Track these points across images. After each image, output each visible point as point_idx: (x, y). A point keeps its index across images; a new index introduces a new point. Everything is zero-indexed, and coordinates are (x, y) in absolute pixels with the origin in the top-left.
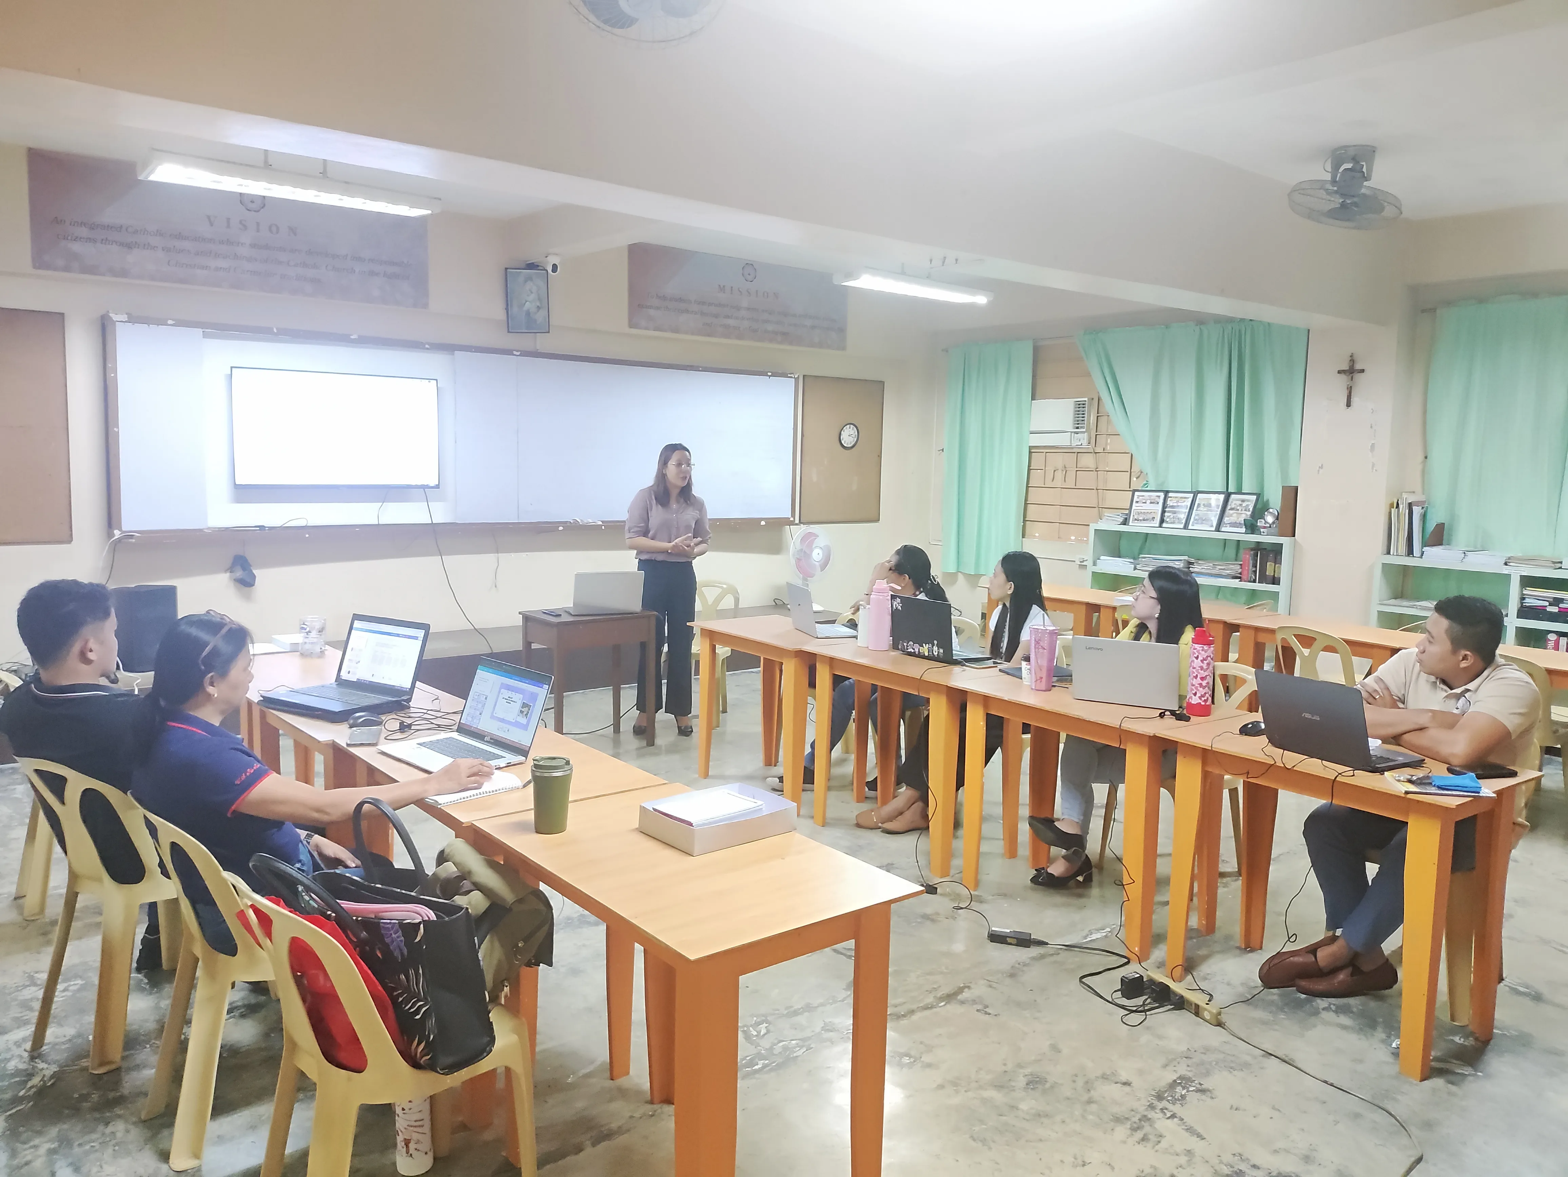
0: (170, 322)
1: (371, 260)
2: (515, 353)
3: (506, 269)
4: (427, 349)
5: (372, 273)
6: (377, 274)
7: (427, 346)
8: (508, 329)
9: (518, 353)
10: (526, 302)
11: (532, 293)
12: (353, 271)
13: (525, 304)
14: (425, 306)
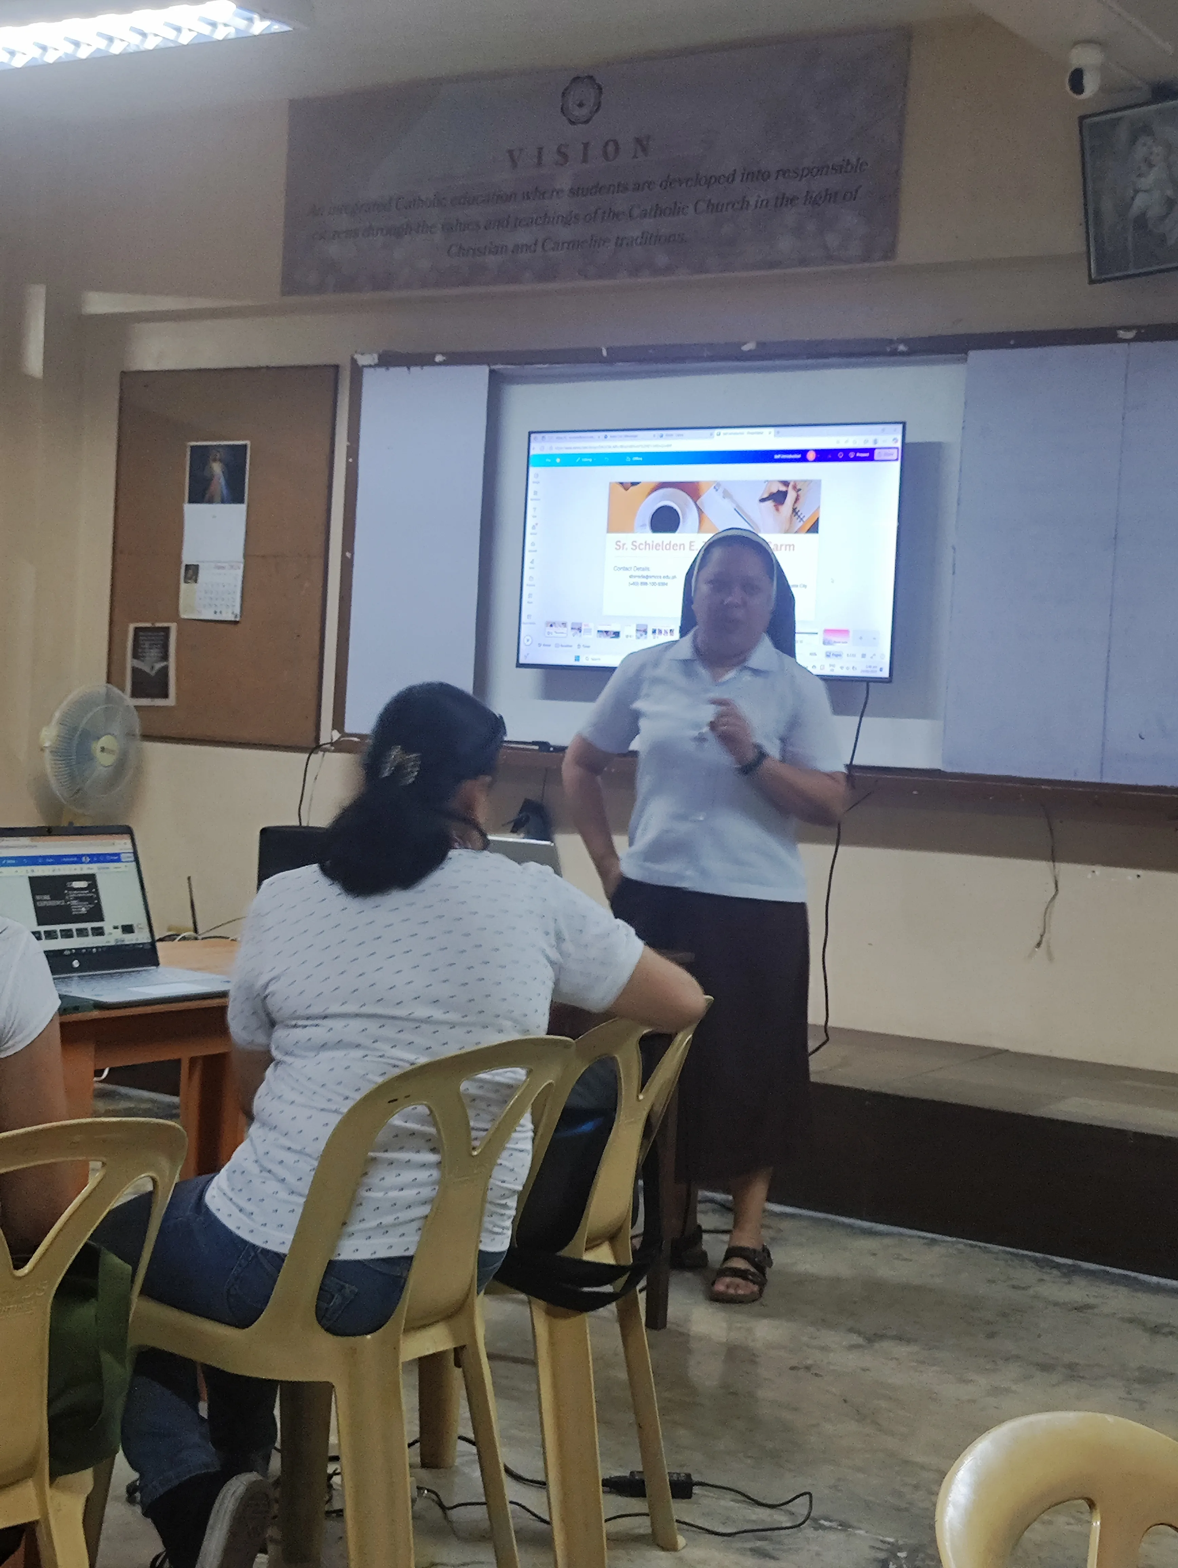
0: (439, 358)
1: (782, 172)
2: (1122, 334)
3: (1082, 118)
4: (902, 354)
5: (785, 201)
6: (792, 200)
7: (902, 348)
8: (1090, 275)
9: (1130, 335)
10: (1137, 191)
11: (1151, 166)
12: (744, 203)
13: (1133, 199)
14: (890, 252)
